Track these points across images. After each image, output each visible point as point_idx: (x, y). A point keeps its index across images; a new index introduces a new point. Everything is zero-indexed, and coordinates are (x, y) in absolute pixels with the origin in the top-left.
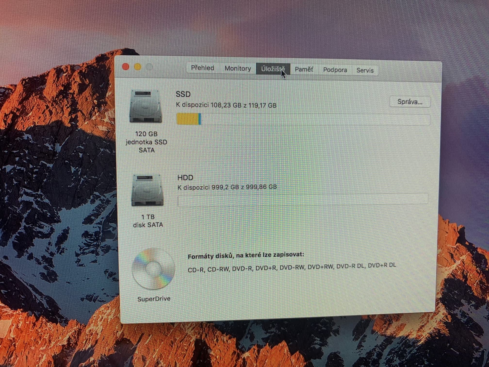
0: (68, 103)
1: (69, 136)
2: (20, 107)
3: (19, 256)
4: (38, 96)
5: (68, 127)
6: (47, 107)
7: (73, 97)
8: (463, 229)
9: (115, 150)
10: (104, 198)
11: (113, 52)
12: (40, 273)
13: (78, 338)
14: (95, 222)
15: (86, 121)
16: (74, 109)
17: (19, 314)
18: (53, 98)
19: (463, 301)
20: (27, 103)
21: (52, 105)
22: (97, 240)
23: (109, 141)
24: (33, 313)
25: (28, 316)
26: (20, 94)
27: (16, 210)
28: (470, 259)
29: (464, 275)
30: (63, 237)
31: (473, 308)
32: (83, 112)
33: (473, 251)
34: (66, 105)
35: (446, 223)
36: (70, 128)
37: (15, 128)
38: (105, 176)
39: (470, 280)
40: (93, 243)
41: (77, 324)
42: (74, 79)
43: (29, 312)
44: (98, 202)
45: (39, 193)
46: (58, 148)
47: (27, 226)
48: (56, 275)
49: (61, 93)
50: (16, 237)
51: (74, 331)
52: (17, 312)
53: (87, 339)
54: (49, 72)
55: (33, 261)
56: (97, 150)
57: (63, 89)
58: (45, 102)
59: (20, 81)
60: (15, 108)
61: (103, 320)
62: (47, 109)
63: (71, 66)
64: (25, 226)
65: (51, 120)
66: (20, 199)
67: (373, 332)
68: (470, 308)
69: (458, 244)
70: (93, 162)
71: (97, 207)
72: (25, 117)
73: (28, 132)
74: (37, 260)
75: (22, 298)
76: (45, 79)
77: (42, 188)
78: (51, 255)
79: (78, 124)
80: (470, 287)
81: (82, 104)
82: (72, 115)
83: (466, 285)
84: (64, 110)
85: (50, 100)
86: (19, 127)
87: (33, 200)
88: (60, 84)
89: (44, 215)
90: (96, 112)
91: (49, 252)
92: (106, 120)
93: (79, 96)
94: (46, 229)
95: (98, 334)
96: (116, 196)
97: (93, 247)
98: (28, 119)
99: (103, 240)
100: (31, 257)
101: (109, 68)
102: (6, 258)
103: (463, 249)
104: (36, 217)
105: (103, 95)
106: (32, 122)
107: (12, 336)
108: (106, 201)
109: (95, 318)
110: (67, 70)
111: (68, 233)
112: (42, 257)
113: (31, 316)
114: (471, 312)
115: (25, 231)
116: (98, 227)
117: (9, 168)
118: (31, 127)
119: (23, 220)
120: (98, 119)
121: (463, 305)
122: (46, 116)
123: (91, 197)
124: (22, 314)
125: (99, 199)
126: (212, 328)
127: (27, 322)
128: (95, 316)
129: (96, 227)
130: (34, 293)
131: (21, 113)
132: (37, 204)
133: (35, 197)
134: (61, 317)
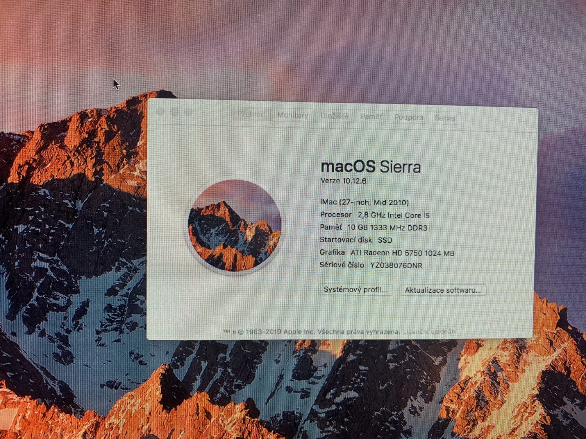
0: (93, 153)
1: (93, 192)
2: (37, 156)
3: (29, 332)
4: (59, 145)
5: (91, 181)
6: (69, 157)
7: (99, 147)
8: (565, 309)
9: (146, 209)
10: (132, 265)
11: (147, 95)
12: (53, 353)
13: (96, 432)
14: (120, 294)
15: (113, 173)
16: (99, 160)
17: (27, 402)
18: (75, 147)
19: (565, 399)
20: (45, 152)
21: (74, 155)
22: (122, 315)
23: (140, 199)
24: (43, 402)
25: (38, 404)
26: (37, 142)
27: (28, 278)
28: (574, 347)
29: (567, 367)
30: (82, 311)
31: (577, 407)
32: (110, 164)
33: (577, 337)
34: (90, 156)
35: (543, 302)
36: (93, 182)
37: (31, 182)
38: (134, 239)
39: (574, 373)
40: (117, 318)
41: (95, 416)
42: (100, 125)
43: (39, 399)
44: (124, 270)
45: (56, 258)
46: (80, 205)
47: (40, 297)
48: (72, 357)
49: (85, 141)
50: (27, 309)
51: (91, 424)
52: (25, 400)
53: (107, 434)
54: (72, 117)
55: (46, 338)
56: (125, 209)
57: (87, 137)
58: (66, 151)
59: (38, 126)
60: (32, 158)
61: (125, 412)
62: (68, 159)
63: (97, 110)
64: (37, 297)
65: (72, 172)
66: (32, 265)
67: (453, 434)
68: (574, 408)
69: (558, 329)
70: (119, 222)
71: (122, 276)
72: (42, 168)
73: (45, 186)
74: (50, 338)
75: (31, 383)
76: (66, 125)
77: (58, 252)
78: (66, 332)
79: (103, 178)
80: (574, 382)
81: (109, 154)
82: (96, 166)
83: (569, 379)
84: (88, 162)
85: (71, 149)
86: (35, 180)
87: (49, 266)
88: (84, 130)
89: (61, 284)
90: (125, 164)
91: (65, 329)
92: (137, 173)
93: (106, 145)
94: (62, 301)
95: (119, 429)
96: (146, 264)
97: (117, 324)
98: (46, 172)
99: (129, 315)
100: (43, 333)
101: (142, 113)
102: (14, 334)
103: (565, 335)
104: (51, 286)
105: (134, 144)
106: (49, 174)
107: (18, 428)
108: (134, 269)
109: (116, 409)
110: (92, 116)
111: (88, 306)
112: (56, 334)
113: (41, 404)
114: (576, 413)
115: (38, 303)
116: (124, 299)
117: (21, 228)
118: (49, 180)
119: (36, 290)
120: (128, 172)
121: (565, 404)
122: (67, 168)
123: (117, 263)
124: (30, 402)
125: (125, 266)
126: (257, 424)
127: (35, 412)
128: (116, 407)
129: (121, 300)
130: (45, 377)
131: (38, 164)
132: (52, 271)
133: (51, 262)
134: (76, 406)
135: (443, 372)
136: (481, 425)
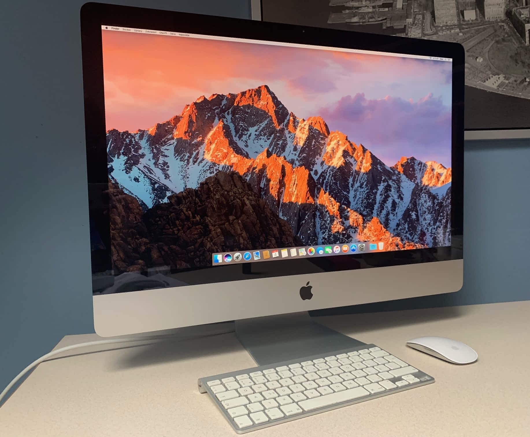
1: (252, 108)
3: (239, 140)
4: (244, 97)
5: (251, 105)
7: (253, 98)
10: (260, 125)
11: (263, 86)
12: (244, 145)
14: (258, 131)
20: (242, 99)
24: (242, 156)
26: (240, 96)
27: (239, 127)
28: (349, 145)
29: (348, 149)
32: (255, 101)
33: (350, 142)
37: (239, 105)
41: (253, 160)
42: (253, 93)
46: (249, 111)
48: (248, 146)
50: (239, 135)
52: (238, 156)
53: (256, 164)
54: (247, 91)
57: (250, 95)
59: (240, 92)
63: (252, 89)
67: (325, 164)
69: (346, 141)
71: (258, 127)
75: (240, 152)
77: (245, 122)
79: (254, 105)
83: (348, 152)
84: (251, 101)
85: (247, 98)
87: (243, 125)
89: (246, 129)
90: (258, 102)
92: (261, 104)
94: (246, 133)
95: (258, 162)
97: (257, 138)
99: (260, 136)
100: (242, 140)
101: (261, 90)
102: (236, 140)
107: (237, 162)
109: (257, 158)
111: (251, 134)
112: (245, 141)
114: (350, 160)
115: (241, 133)
117: (237, 116)
118: (243, 105)
121: (347, 157)
122: (246, 102)
123: (257, 124)
126: (286, 161)
130: (243, 151)
131: (240, 101)
134: (249, 157)
135: (323, 150)
136: (331, 162)
